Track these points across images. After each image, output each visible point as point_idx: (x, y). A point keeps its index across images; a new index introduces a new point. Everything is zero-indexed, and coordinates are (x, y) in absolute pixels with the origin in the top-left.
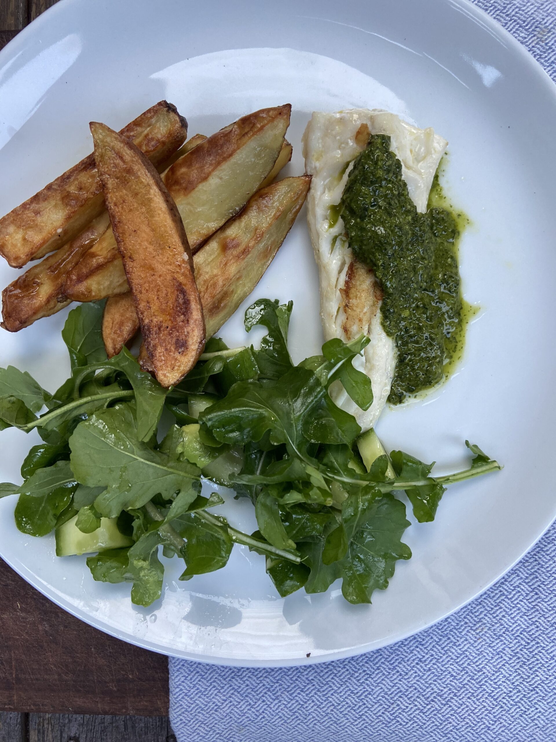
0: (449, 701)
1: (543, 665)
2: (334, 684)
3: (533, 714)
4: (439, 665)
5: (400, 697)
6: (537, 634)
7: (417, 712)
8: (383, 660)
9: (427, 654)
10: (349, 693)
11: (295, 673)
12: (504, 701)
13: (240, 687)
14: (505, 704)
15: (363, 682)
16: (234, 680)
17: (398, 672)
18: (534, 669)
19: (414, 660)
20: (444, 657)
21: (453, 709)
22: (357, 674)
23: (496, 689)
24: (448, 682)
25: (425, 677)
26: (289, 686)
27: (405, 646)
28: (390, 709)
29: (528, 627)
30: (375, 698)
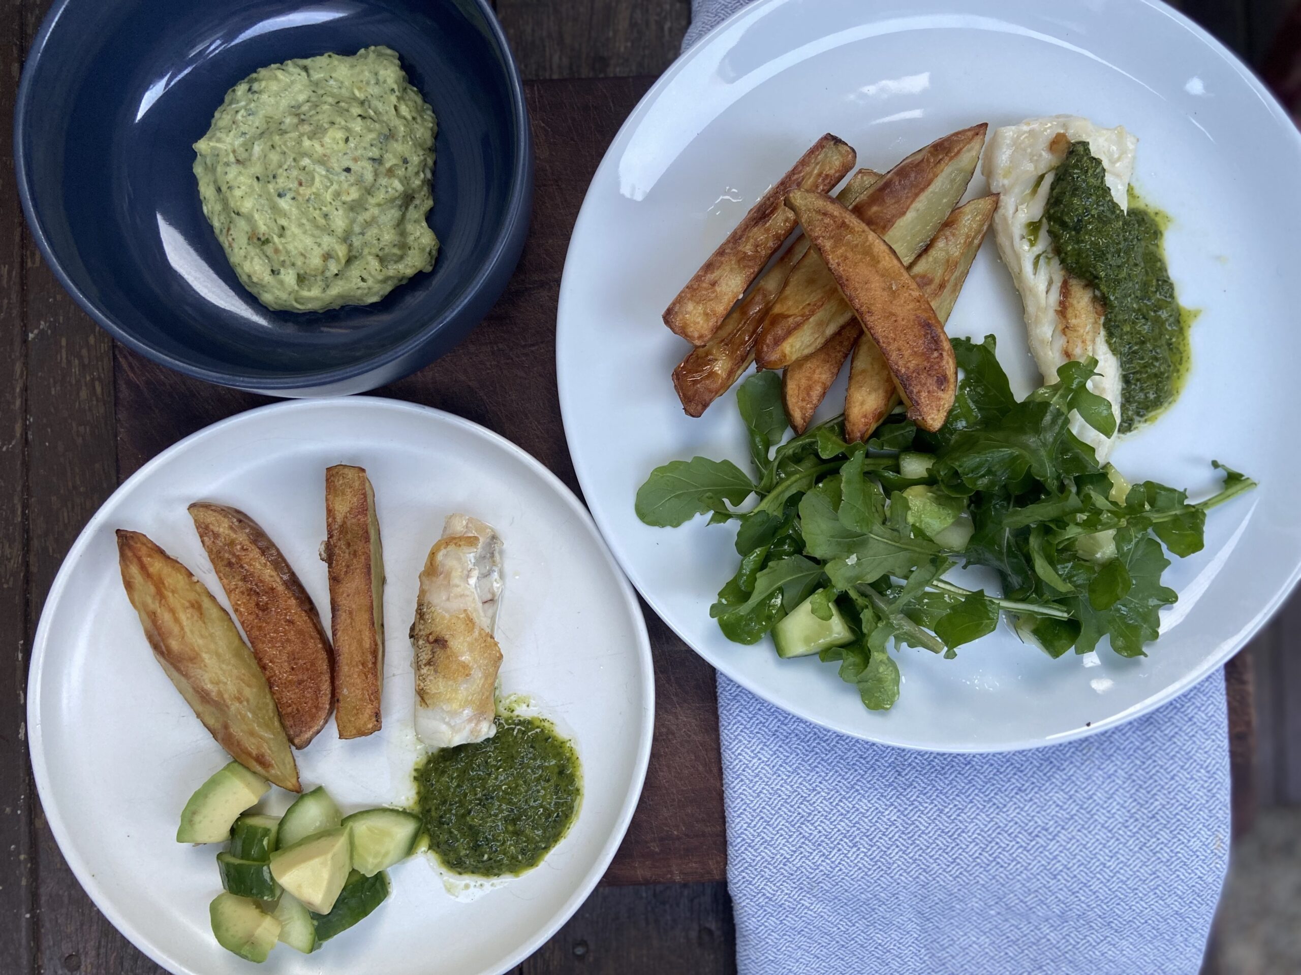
0: (1056, 835)
1: (1163, 787)
2: (921, 823)
3: (1154, 846)
4: (1042, 794)
5: (999, 833)
6: (1153, 751)
7: (1020, 850)
8: (976, 791)
9: (1027, 781)
10: (939, 832)
11: (874, 813)
12: (1121, 832)
13: (811, 834)
14: (1122, 836)
15: (955, 819)
16: (803, 826)
17: (994, 804)
18: (1153, 793)
19: (1012, 790)
20: (1048, 784)
21: (1061, 845)
22: (947, 810)
23: (1109, 818)
24: (1054, 813)
25: (1026, 809)
26: (868, 830)
27: (1001, 773)
28: (988, 849)
29: (1142, 744)
30: (969, 837)
